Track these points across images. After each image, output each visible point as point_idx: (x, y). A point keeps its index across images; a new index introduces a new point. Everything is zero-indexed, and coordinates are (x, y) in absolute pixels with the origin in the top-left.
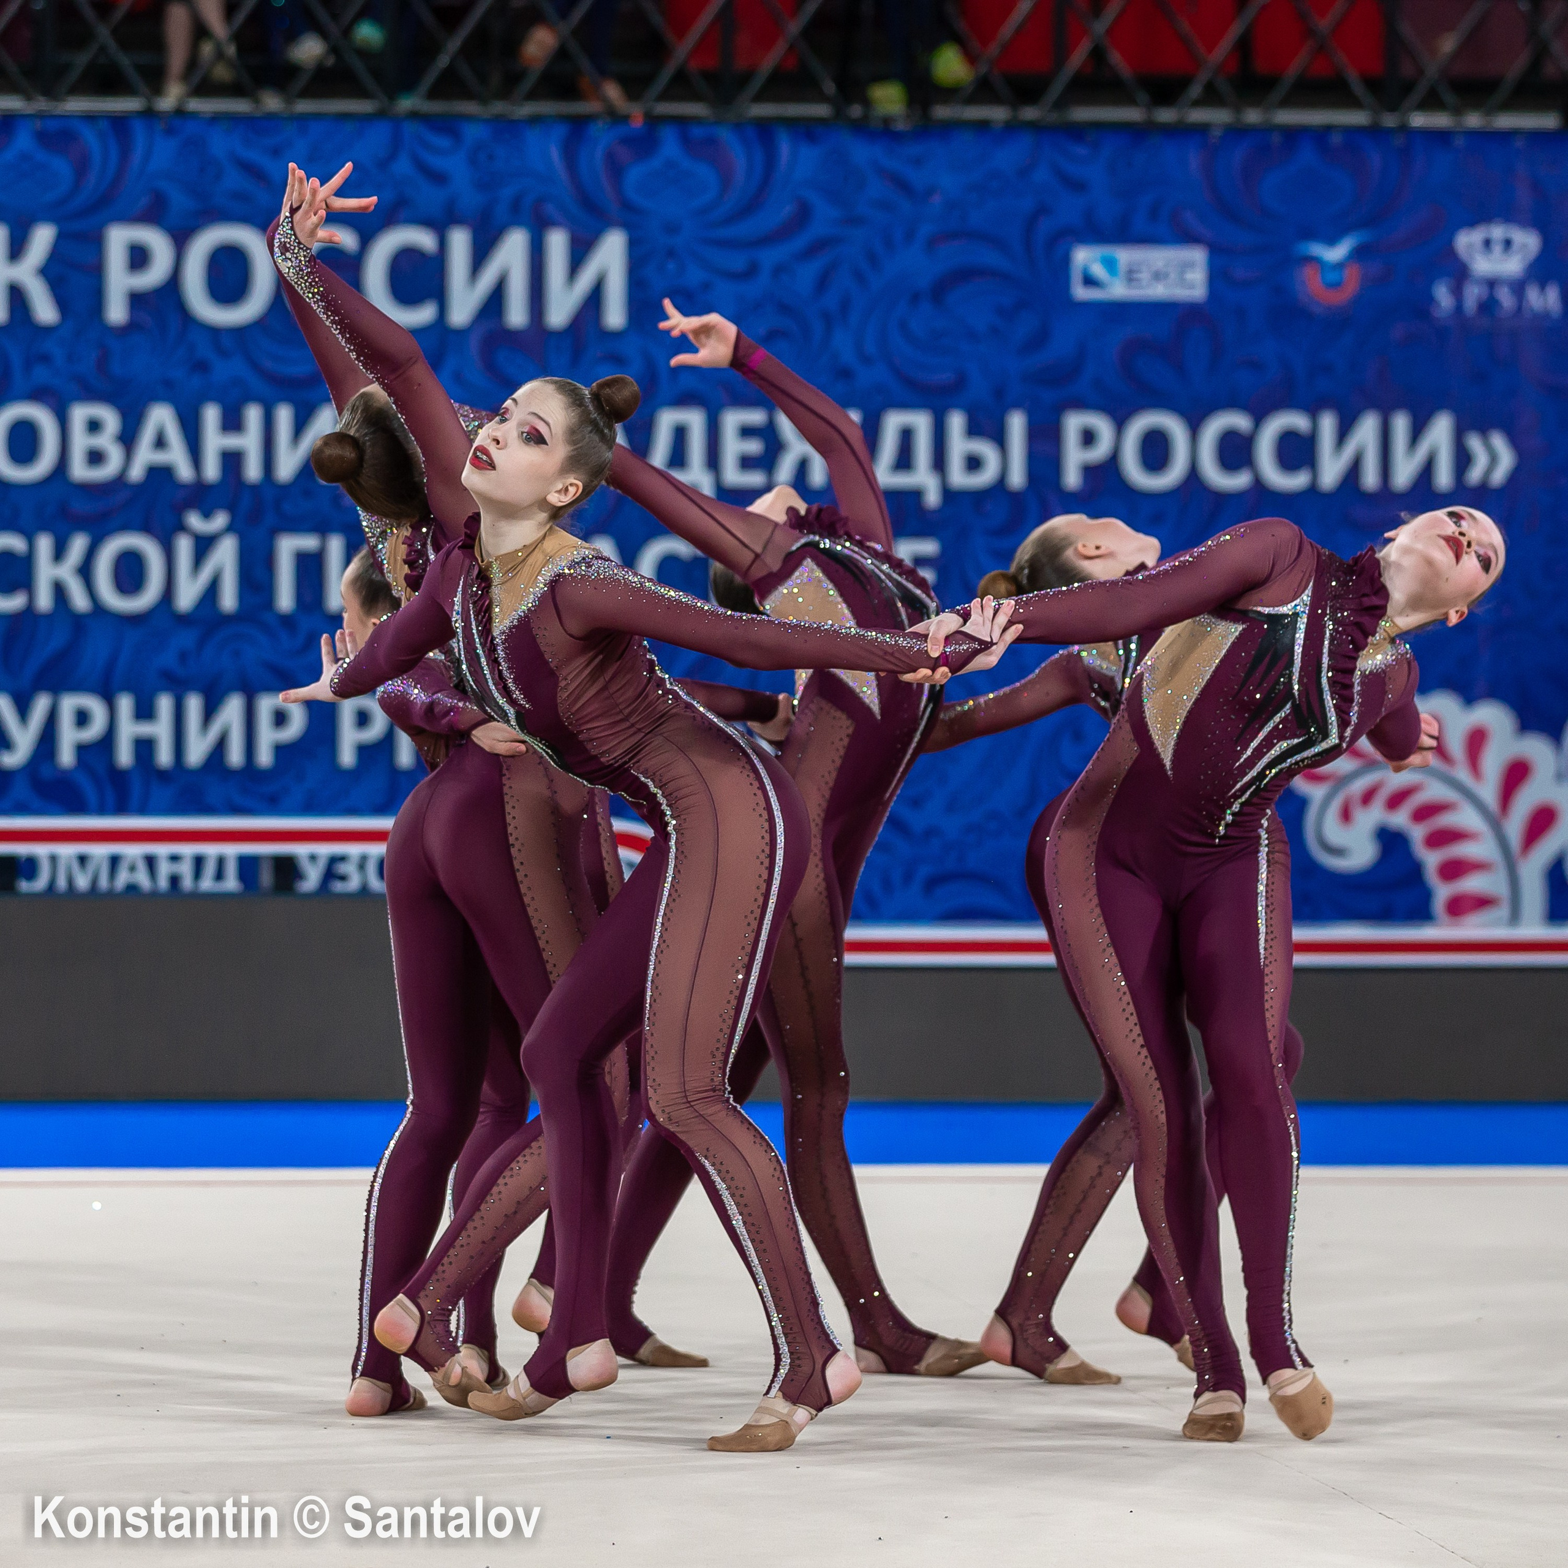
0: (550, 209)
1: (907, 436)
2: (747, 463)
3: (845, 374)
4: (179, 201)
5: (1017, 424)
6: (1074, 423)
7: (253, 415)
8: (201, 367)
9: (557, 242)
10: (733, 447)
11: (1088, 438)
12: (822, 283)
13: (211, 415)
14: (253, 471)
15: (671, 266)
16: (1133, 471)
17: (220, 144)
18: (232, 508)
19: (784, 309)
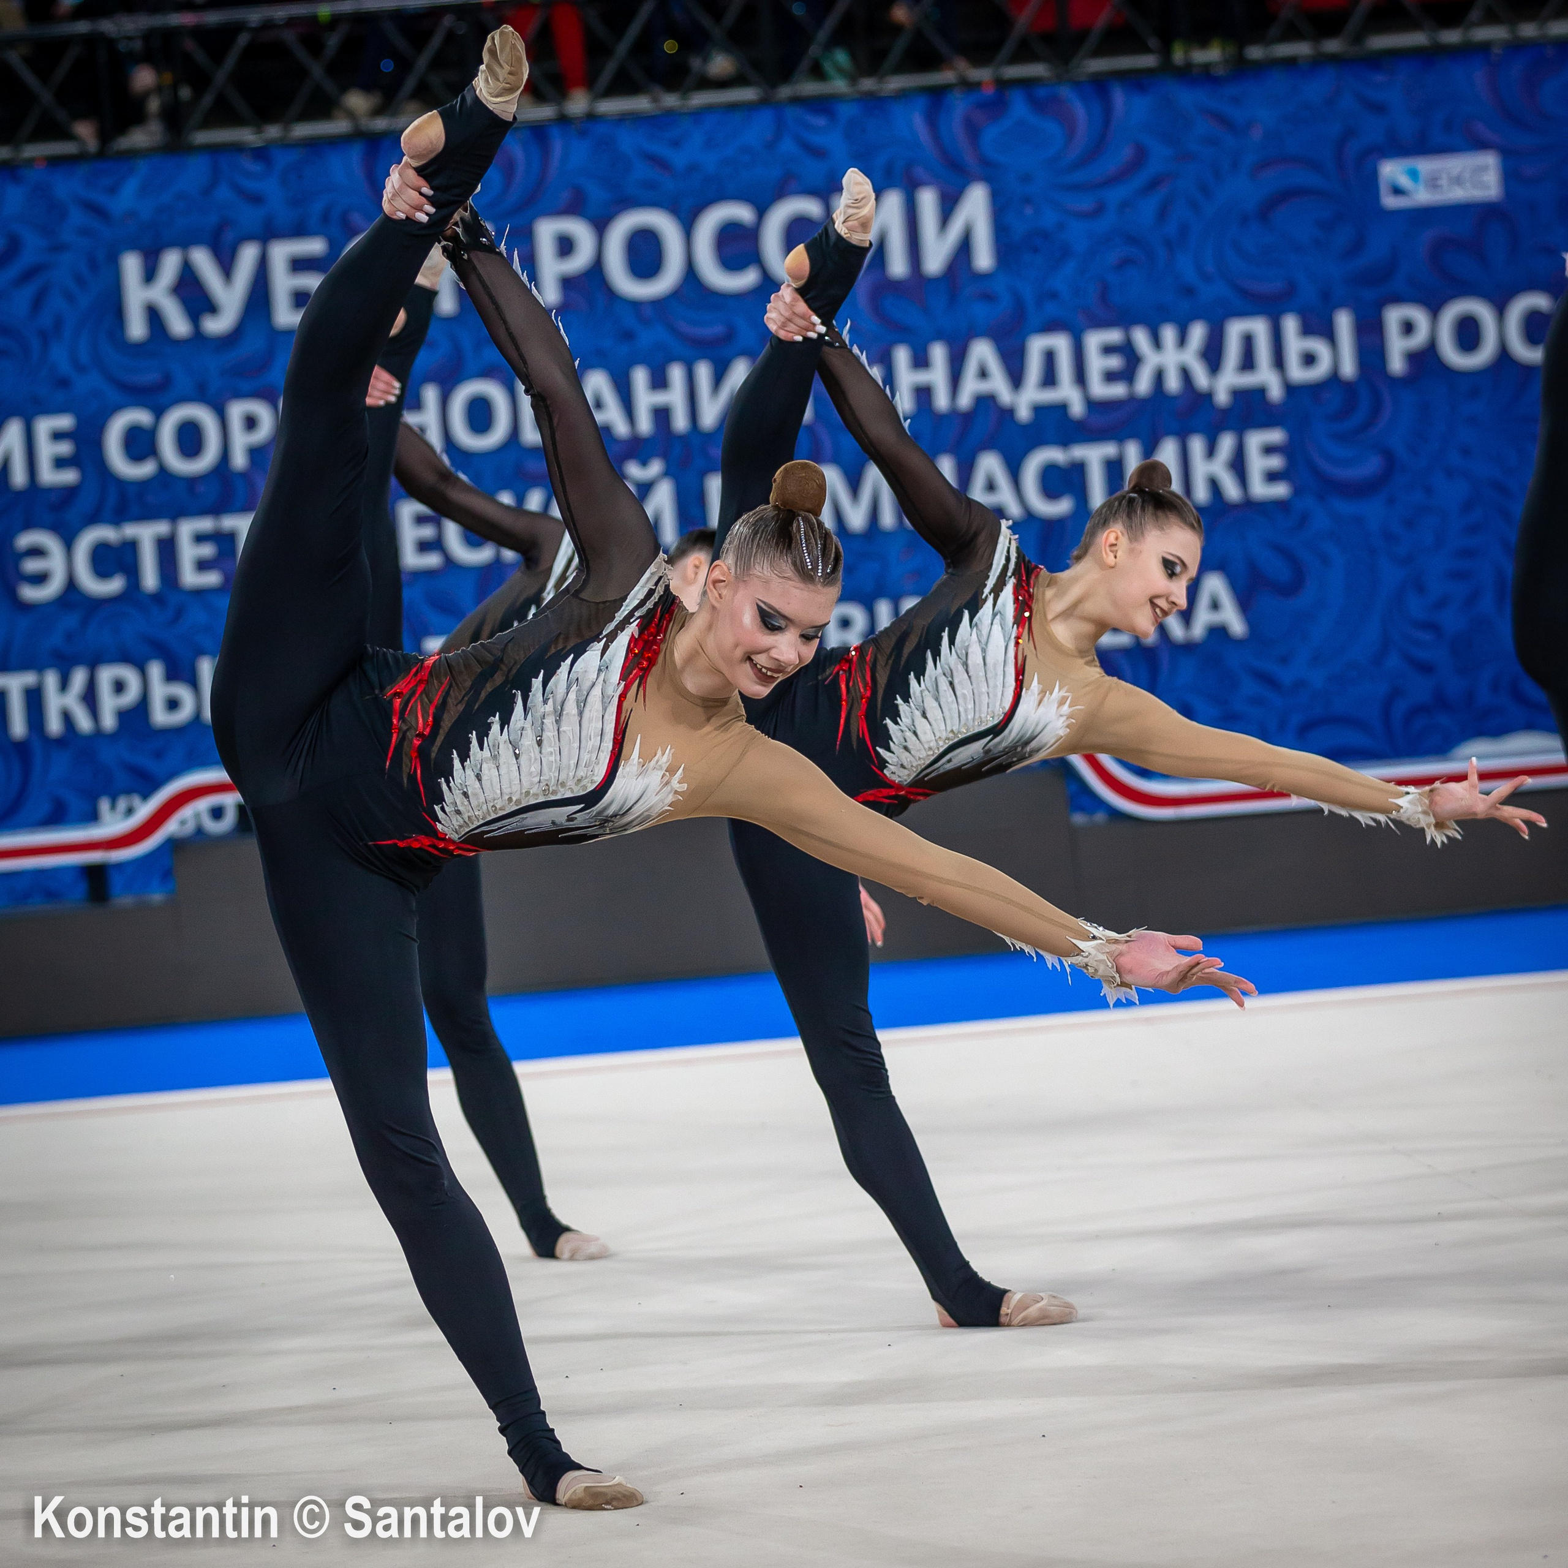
0: (919, 172)
1: (1248, 341)
2: (1110, 377)
3: (1189, 291)
4: (596, 193)
5: (1344, 322)
6: (1393, 316)
7: (676, 374)
8: (628, 336)
9: (928, 200)
10: (1097, 364)
11: (1408, 328)
12: (1163, 214)
13: (640, 377)
14: (680, 422)
15: (1029, 211)
16: (1452, 355)
17: (628, 141)
18: (665, 456)
19: (1132, 240)
